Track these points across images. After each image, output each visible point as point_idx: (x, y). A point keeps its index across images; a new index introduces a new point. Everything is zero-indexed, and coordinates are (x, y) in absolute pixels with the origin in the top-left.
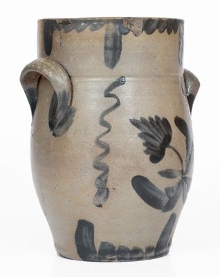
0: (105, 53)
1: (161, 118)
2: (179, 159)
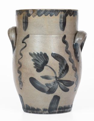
0: (23, 24)
1: (43, 53)
2: (53, 71)
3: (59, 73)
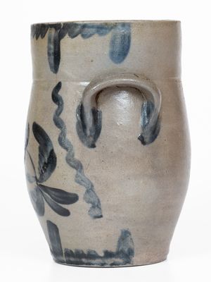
3: (39, 169)
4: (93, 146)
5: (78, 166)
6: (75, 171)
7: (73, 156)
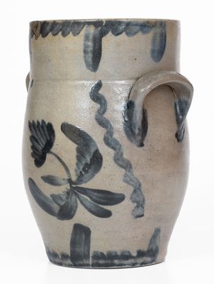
1: (47, 123)
2: (62, 166)
3: (76, 170)
4: (142, 145)
5: (127, 166)
6: (123, 170)
7: (122, 155)
